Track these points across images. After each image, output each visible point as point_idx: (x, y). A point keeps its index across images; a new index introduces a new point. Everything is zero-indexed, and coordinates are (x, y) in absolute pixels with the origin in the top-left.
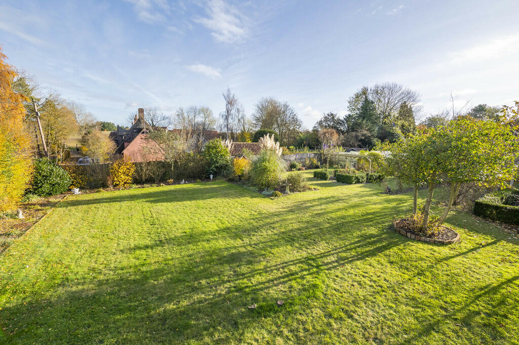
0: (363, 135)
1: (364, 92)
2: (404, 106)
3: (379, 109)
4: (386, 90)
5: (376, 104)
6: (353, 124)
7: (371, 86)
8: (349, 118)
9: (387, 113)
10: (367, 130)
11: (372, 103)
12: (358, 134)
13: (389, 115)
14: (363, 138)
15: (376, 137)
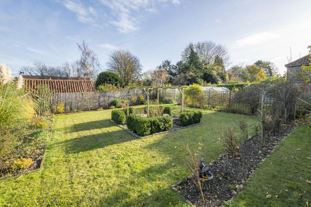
0: (190, 76)
1: (191, 47)
2: (217, 57)
3: (201, 59)
4: (205, 45)
5: (199, 55)
6: (183, 68)
7: (195, 43)
8: (179, 64)
9: (207, 62)
10: (193, 72)
11: (197, 54)
12: (186, 75)
13: (208, 63)
14: (190, 78)
15: (200, 78)
